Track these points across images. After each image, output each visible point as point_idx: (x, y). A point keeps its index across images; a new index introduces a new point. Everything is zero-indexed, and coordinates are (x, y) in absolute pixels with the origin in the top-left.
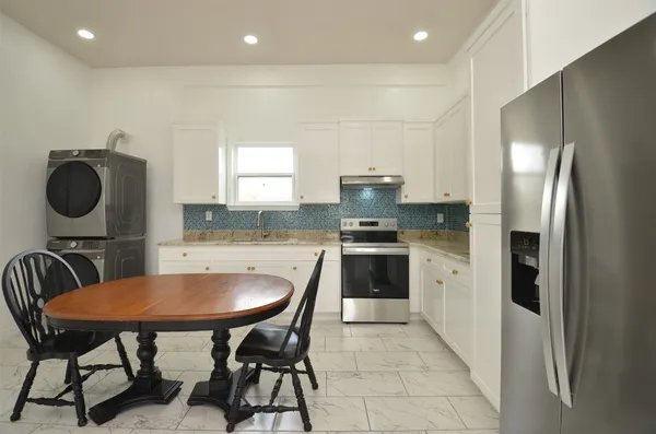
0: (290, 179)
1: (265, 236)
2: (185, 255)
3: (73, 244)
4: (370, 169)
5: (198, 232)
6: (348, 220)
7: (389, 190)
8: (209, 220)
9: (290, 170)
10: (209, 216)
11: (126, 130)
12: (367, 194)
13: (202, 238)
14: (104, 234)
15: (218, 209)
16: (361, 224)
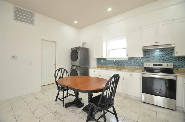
0: (126, 49)
1: (117, 68)
2: (94, 71)
3: (74, 67)
4: (156, 43)
5: (100, 65)
6: (148, 63)
7: (168, 51)
8: (102, 63)
9: (125, 46)
10: (102, 61)
11: (86, 42)
12: (157, 53)
13: (101, 67)
14: (79, 65)
15: (105, 59)
16: (154, 65)
